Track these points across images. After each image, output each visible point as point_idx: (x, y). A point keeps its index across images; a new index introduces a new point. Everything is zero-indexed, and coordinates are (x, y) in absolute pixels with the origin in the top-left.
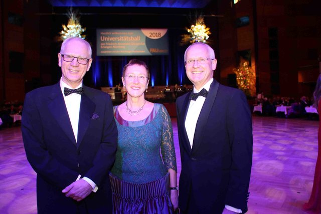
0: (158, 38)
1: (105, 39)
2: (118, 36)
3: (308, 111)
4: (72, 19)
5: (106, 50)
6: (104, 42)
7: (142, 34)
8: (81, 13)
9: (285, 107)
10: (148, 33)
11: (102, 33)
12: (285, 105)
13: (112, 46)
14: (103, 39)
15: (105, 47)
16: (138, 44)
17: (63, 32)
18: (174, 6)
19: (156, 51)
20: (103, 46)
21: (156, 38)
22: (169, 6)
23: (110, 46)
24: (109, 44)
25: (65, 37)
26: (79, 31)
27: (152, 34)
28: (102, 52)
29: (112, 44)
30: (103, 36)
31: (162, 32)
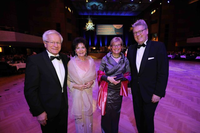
0: (119, 28)
1: (99, 28)
2: (104, 27)
3: (181, 57)
4: (90, 21)
5: (100, 33)
6: (99, 30)
7: (113, 26)
8: (93, 19)
9: (172, 55)
10: (115, 26)
11: (98, 26)
12: (171, 55)
13: (102, 31)
16: (112, 31)
17: (86, 26)
18: (125, 15)
19: (118, 33)
22: (123, 15)
25: (87, 28)
26: (92, 25)
27: (117, 27)
28: (98, 33)
30: (99, 27)
31: (121, 26)
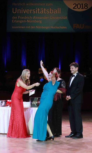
0: (84, 10)
1: (17, 11)
2: (34, 8)
5: (18, 24)
6: (16, 15)
13: (26, 20)
14: (14, 12)
15: (17, 22)
16: (58, 18)
19: (80, 27)
20: (15, 20)
21: (81, 10)
23: (23, 20)
24: (22, 18)
27: (77, 5)
28: (13, 27)
29: (26, 18)
31: (89, 3)
